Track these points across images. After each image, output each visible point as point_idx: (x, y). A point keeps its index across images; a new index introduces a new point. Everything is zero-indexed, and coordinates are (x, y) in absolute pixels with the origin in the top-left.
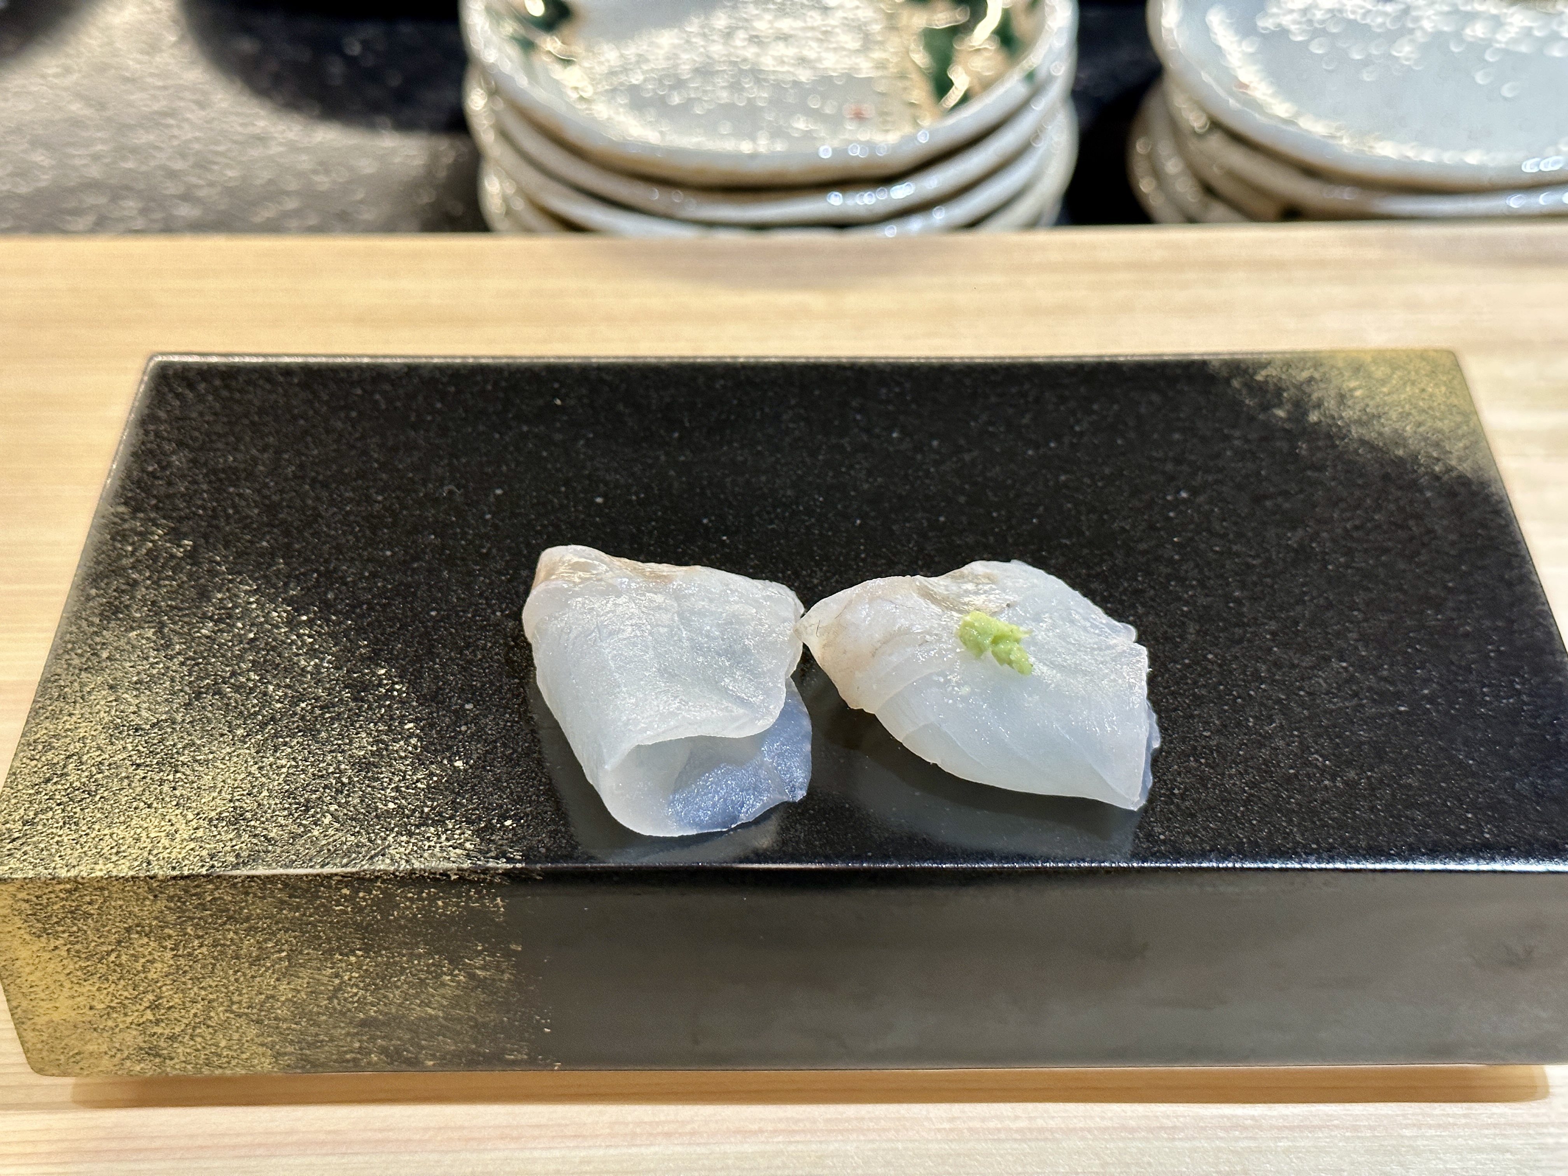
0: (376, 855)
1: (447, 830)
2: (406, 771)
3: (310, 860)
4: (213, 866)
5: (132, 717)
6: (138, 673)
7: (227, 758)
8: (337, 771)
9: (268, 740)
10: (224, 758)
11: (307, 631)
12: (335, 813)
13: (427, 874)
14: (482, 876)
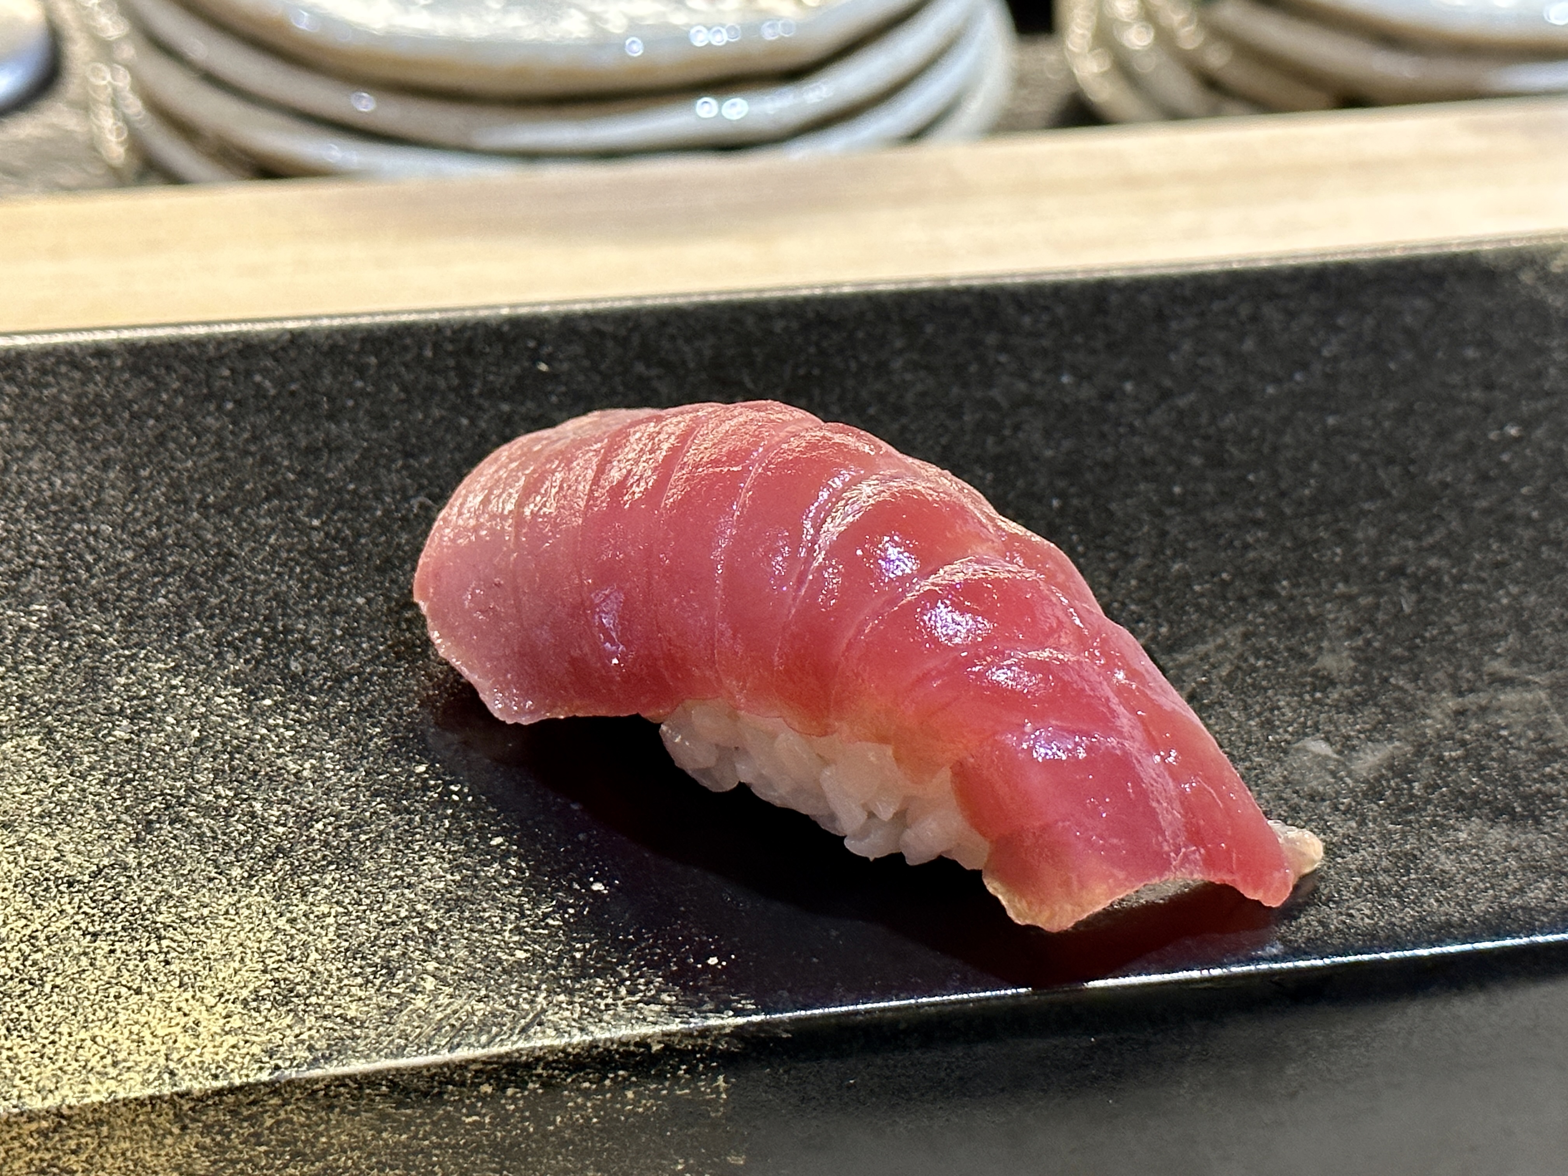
0: (529, 1026)
1: (622, 981)
2: (520, 906)
3: (429, 1043)
4: (277, 1067)
5: (56, 866)
6: (40, 802)
7: (232, 911)
8: (414, 914)
9: (285, 880)
10: (227, 912)
11: (280, 722)
12: (437, 973)
13: (615, 1046)
14: (700, 1041)
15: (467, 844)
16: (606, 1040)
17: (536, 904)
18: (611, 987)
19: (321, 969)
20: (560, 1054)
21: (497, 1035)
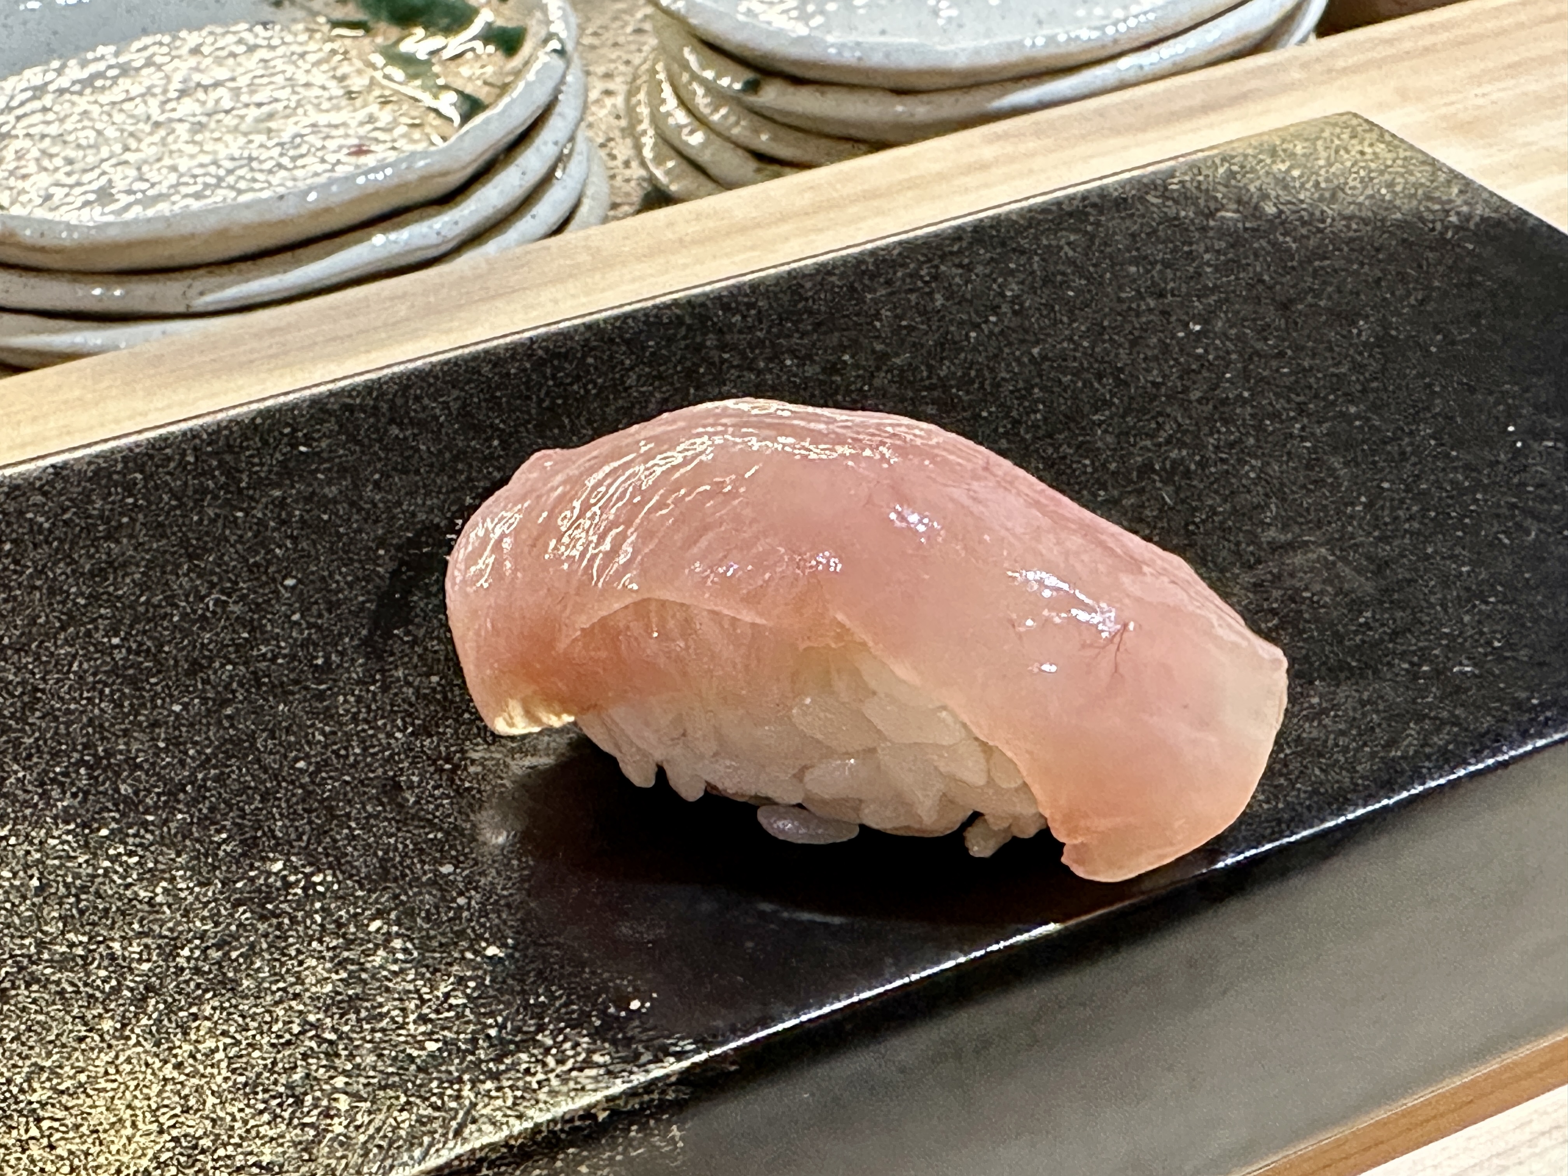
0: (462, 1126)
7: (112, 1070)
8: (307, 1027)
9: (161, 1021)
10: (106, 1073)
11: (121, 850)
12: (349, 1089)
13: (559, 1126)
14: (646, 1098)
15: (344, 936)
16: (549, 1122)
17: (433, 988)
18: (537, 1061)
19: (222, 1114)
20: (504, 1150)
21: (431, 1145)
